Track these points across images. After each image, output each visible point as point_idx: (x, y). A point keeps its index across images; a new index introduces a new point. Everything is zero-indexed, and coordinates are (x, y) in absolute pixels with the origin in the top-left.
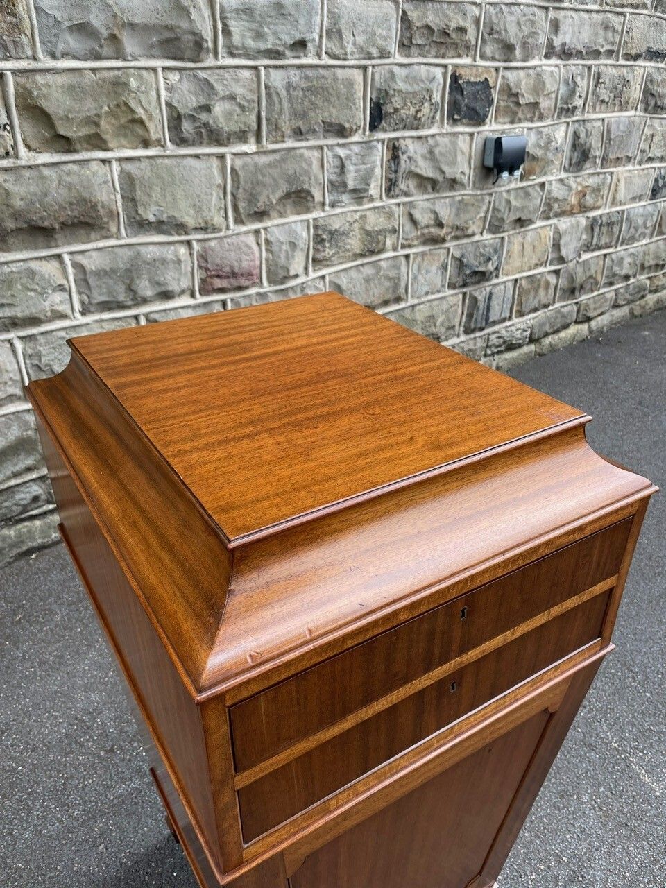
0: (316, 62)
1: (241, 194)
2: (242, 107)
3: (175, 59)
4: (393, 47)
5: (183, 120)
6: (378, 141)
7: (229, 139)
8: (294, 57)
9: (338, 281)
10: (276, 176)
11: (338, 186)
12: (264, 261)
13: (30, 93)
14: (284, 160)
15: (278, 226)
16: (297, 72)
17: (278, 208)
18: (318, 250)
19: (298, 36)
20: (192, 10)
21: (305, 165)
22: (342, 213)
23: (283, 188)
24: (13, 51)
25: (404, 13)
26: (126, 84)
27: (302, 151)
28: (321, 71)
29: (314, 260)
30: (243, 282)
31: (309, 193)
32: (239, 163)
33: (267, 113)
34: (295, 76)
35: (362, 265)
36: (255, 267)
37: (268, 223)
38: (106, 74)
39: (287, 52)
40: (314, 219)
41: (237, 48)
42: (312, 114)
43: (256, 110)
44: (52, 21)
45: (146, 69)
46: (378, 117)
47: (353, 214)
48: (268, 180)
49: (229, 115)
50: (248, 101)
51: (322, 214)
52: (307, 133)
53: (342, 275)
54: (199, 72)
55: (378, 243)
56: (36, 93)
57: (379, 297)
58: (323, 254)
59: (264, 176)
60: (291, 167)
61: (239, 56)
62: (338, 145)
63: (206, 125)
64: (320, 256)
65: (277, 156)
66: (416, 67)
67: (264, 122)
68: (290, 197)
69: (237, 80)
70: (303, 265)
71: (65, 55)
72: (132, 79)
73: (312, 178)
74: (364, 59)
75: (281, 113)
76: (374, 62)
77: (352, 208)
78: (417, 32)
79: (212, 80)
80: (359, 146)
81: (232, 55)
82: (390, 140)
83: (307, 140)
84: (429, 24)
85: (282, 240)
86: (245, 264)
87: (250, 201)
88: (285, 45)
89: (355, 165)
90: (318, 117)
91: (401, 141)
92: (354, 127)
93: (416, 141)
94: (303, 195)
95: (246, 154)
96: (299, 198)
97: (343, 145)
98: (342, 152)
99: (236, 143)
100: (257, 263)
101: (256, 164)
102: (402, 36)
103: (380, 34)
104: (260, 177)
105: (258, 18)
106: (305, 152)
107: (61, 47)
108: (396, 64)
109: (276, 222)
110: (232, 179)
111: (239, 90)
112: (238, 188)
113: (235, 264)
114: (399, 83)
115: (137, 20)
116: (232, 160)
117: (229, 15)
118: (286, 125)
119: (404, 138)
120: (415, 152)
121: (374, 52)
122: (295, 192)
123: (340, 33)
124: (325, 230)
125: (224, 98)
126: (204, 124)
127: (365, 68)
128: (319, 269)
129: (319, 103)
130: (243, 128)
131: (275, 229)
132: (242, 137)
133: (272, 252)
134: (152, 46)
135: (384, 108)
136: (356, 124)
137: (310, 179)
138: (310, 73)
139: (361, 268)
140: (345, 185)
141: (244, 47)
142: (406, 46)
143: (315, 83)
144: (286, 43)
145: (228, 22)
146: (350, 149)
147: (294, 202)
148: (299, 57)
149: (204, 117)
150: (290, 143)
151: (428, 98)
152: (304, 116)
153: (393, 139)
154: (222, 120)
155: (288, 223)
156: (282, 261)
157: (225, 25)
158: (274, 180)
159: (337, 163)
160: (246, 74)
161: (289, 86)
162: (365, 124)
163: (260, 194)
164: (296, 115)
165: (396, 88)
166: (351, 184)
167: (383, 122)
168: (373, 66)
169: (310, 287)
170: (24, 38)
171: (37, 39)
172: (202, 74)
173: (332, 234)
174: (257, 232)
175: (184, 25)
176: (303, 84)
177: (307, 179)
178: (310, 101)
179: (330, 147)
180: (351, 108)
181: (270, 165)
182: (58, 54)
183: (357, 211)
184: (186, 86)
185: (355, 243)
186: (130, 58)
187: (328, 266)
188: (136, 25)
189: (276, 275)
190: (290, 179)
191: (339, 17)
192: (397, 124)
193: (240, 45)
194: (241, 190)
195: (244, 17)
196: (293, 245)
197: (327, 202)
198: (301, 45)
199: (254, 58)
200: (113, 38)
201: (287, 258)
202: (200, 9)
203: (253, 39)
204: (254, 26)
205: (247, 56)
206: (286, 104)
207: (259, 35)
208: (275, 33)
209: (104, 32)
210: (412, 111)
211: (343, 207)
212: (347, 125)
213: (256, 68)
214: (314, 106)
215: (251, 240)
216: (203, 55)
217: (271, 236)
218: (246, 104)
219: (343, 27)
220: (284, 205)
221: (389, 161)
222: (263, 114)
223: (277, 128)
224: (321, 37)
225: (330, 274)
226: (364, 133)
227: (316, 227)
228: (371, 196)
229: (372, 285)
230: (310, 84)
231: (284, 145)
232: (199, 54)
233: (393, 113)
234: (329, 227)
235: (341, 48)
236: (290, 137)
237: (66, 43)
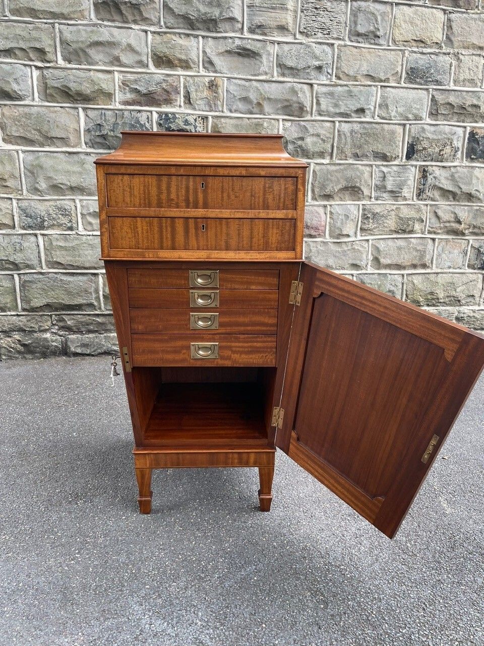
0: (372, 120)
1: (316, 184)
2: (324, 141)
3: (289, 115)
4: (425, 114)
5: (289, 143)
6: (412, 166)
7: (313, 156)
8: (357, 118)
9: (377, 245)
10: (339, 177)
11: (381, 188)
12: (328, 224)
13: (217, 125)
14: (345, 169)
15: (338, 205)
16: (359, 125)
17: (340, 195)
18: (365, 223)
19: (359, 106)
20: (299, 92)
21: (359, 174)
22: (383, 204)
23: (343, 184)
24: (214, 108)
25: (433, 96)
26: (262, 125)
27: (358, 166)
28: (374, 125)
29: (361, 229)
30: (313, 233)
31: (360, 189)
32: (318, 168)
33: (338, 144)
34: (356, 127)
35: (397, 238)
36: (321, 226)
37: (332, 203)
38: (254, 121)
39: (353, 115)
40: (363, 205)
41: (324, 112)
42: (366, 147)
43: (332, 142)
44: (232, 96)
45: (274, 119)
46: (411, 152)
47: (392, 206)
48: (333, 178)
49: (314, 144)
50: (327, 138)
51: (369, 203)
52: (362, 157)
53: (381, 242)
54: (301, 122)
55: (408, 225)
56: (220, 126)
57: (409, 261)
58: (367, 226)
59: (332, 176)
60: (349, 173)
61: (325, 115)
62: (383, 165)
63: (300, 147)
64: (365, 227)
65: (342, 167)
66: (441, 126)
67: (335, 149)
68: (348, 190)
69: (323, 127)
70: (354, 230)
71: (236, 111)
72: (265, 123)
73: (363, 180)
74: (404, 120)
75: (345, 144)
76: (410, 122)
77: (390, 202)
78: (441, 107)
79: (307, 126)
80: (398, 167)
81: (320, 115)
82: (421, 166)
83: (362, 161)
84: (451, 102)
85: (339, 213)
86: (314, 222)
87: (321, 188)
88: (351, 111)
89: (393, 177)
90: (368, 149)
91: (430, 168)
92: (394, 156)
93: (441, 169)
94: (356, 189)
95: (323, 164)
96: (353, 190)
97: (387, 166)
98: (385, 169)
99: (318, 158)
100: (323, 223)
101: (328, 170)
102: (431, 108)
103: (415, 107)
104: (329, 176)
105: (337, 97)
106: (360, 167)
107: (234, 107)
108: (427, 124)
109: (337, 203)
110: (313, 176)
111: (322, 132)
112: (316, 181)
113: (309, 221)
114: (427, 134)
115: (272, 97)
116: (314, 166)
117: (320, 95)
118: (348, 151)
119: (432, 166)
120: (440, 175)
121: (410, 116)
122: (351, 187)
123: (387, 106)
124: (370, 212)
125: (313, 135)
126: (299, 146)
127: (404, 125)
128: (365, 235)
129: (372, 142)
130: (322, 150)
131: (336, 207)
132: (321, 155)
133: (333, 219)
134: (278, 109)
135: (416, 147)
136: (395, 154)
137: (361, 181)
138: (366, 126)
139: (396, 240)
140: (385, 187)
141: (327, 111)
142: (434, 114)
143: (369, 131)
144: (352, 110)
145: (319, 99)
146: (391, 169)
147: (350, 193)
148: (360, 117)
149: (300, 143)
150: (351, 161)
151: (449, 144)
152: (360, 147)
153: (424, 166)
154: (310, 145)
155: (346, 204)
156: (339, 224)
157: (318, 100)
158: (338, 178)
159: (382, 175)
160: (328, 124)
161: (352, 132)
162: (402, 156)
163: (328, 185)
164: (355, 146)
165: (425, 136)
166: (389, 187)
167: (415, 155)
168: (410, 124)
169: (357, 244)
170: (219, 102)
171: (225, 103)
172: (302, 123)
173: (374, 215)
174: (325, 206)
175: (295, 99)
176: (362, 131)
177: (358, 181)
178: (365, 140)
179: (377, 166)
180: (392, 146)
181: (336, 171)
182: (233, 110)
183: (394, 204)
184: (293, 129)
185: (391, 223)
186: (267, 114)
187: (372, 234)
188: (271, 99)
189: (334, 232)
190: (347, 180)
191: (387, 97)
192: (426, 157)
193: (325, 110)
194: (317, 182)
195: (329, 97)
196: (347, 217)
197: (373, 196)
198: (361, 111)
199: (333, 117)
200: (259, 104)
201: (342, 223)
202: (304, 92)
203: (333, 107)
204: (334, 101)
205: (329, 116)
206: (349, 140)
207: (336, 105)
208: (346, 105)
209: (255, 101)
210: (437, 150)
211: (384, 200)
212: (388, 154)
213: (334, 122)
214: (367, 142)
215: (321, 210)
216: (304, 114)
217: (334, 210)
218: (326, 139)
219: (389, 102)
220: (344, 194)
221: (420, 178)
222: (335, 145)
223: (342, 152)
224: (375, 108)
225: (372, 240)
226: (401, 161)
227: (364, 210)
228: (405, 197)
229: (403, 252)
230: (366, 131)
231: (347, 162)
232: (302, 113)
233: (422, 150)
234: (373, 210)
235: (388, 113)
236: (351, 158)
237: (237, 106)
